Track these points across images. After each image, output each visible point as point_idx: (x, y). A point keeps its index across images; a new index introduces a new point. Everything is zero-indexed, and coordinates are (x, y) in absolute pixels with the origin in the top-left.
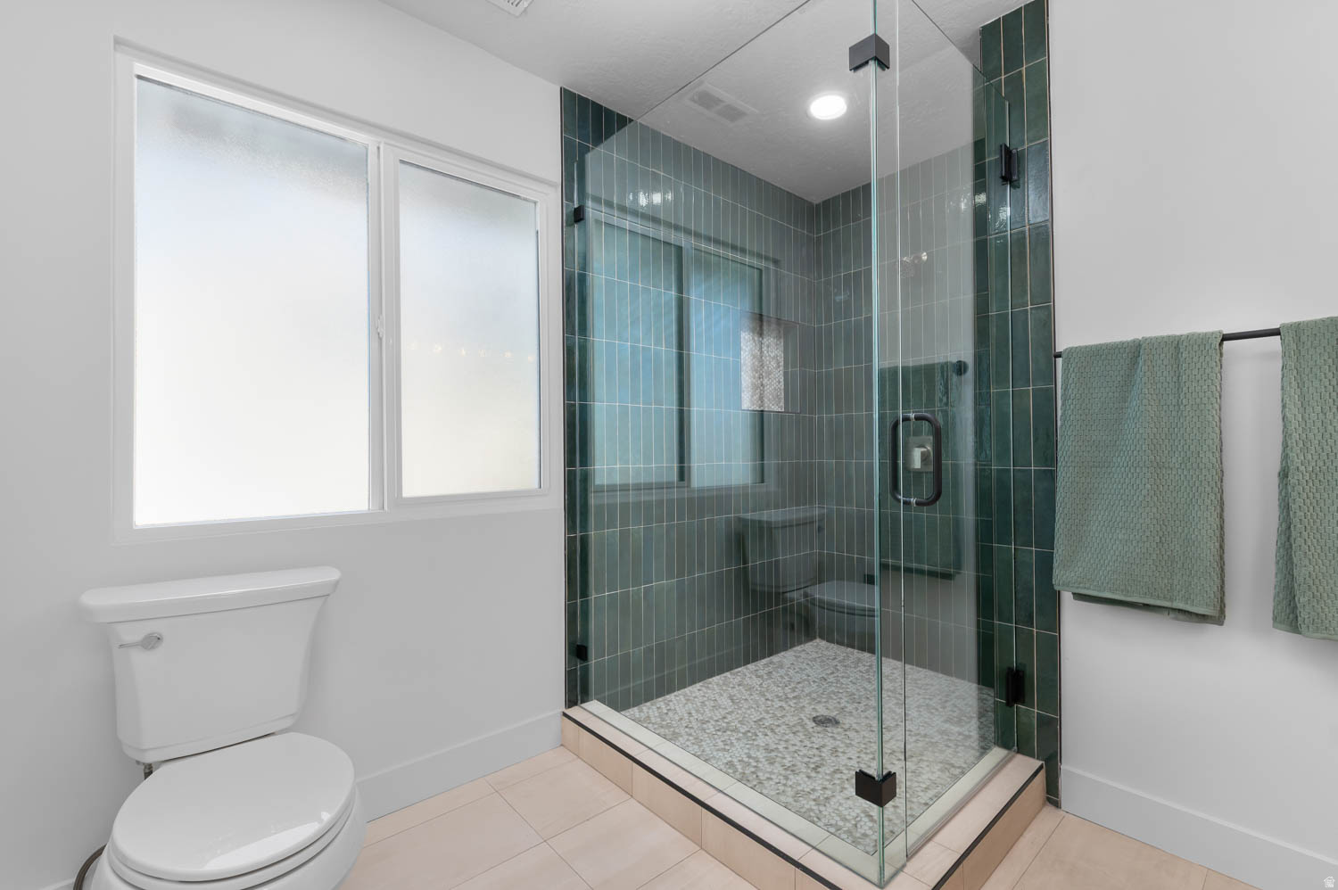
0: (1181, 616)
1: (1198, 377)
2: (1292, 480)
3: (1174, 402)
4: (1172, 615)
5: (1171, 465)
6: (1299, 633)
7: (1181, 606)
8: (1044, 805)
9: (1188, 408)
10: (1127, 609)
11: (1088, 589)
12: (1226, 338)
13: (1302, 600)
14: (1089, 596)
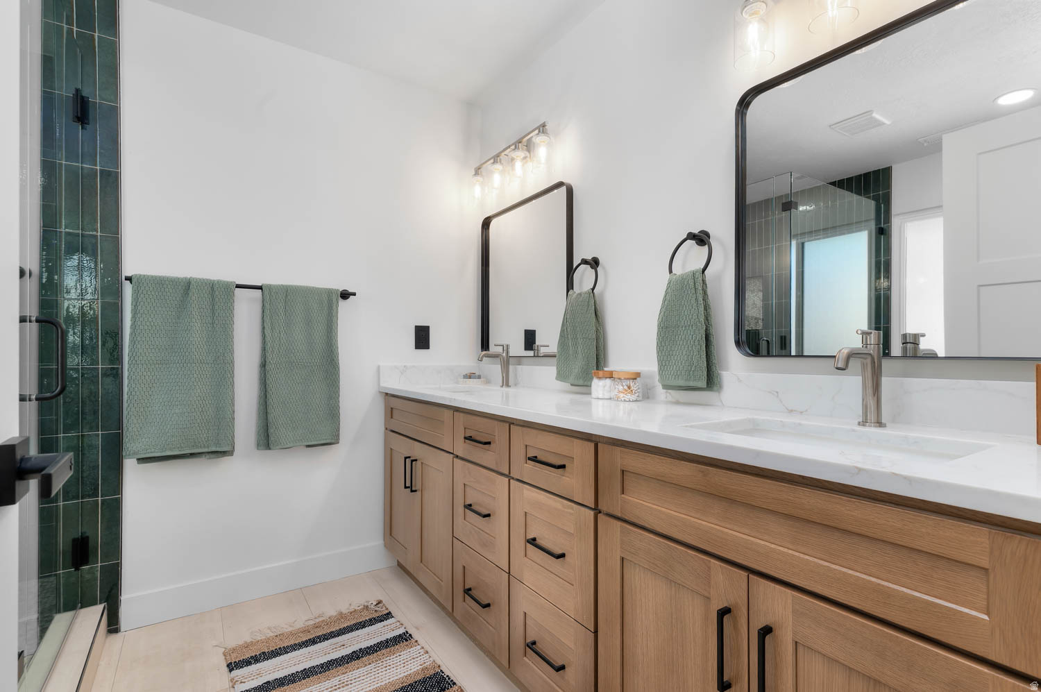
0: (212, 456)
1: (224, 308)
2: (267, 367)
3: (211, 321)
4: (208, 456)
5: (208, 361)
6: (270, 449)
7: (214, 449)
8: (106, 637)
9: (219, 326)
10: (178, 460)
11: (154, 452)
12: (238, 286)
13: (271, 431)
14: (154, 457)
